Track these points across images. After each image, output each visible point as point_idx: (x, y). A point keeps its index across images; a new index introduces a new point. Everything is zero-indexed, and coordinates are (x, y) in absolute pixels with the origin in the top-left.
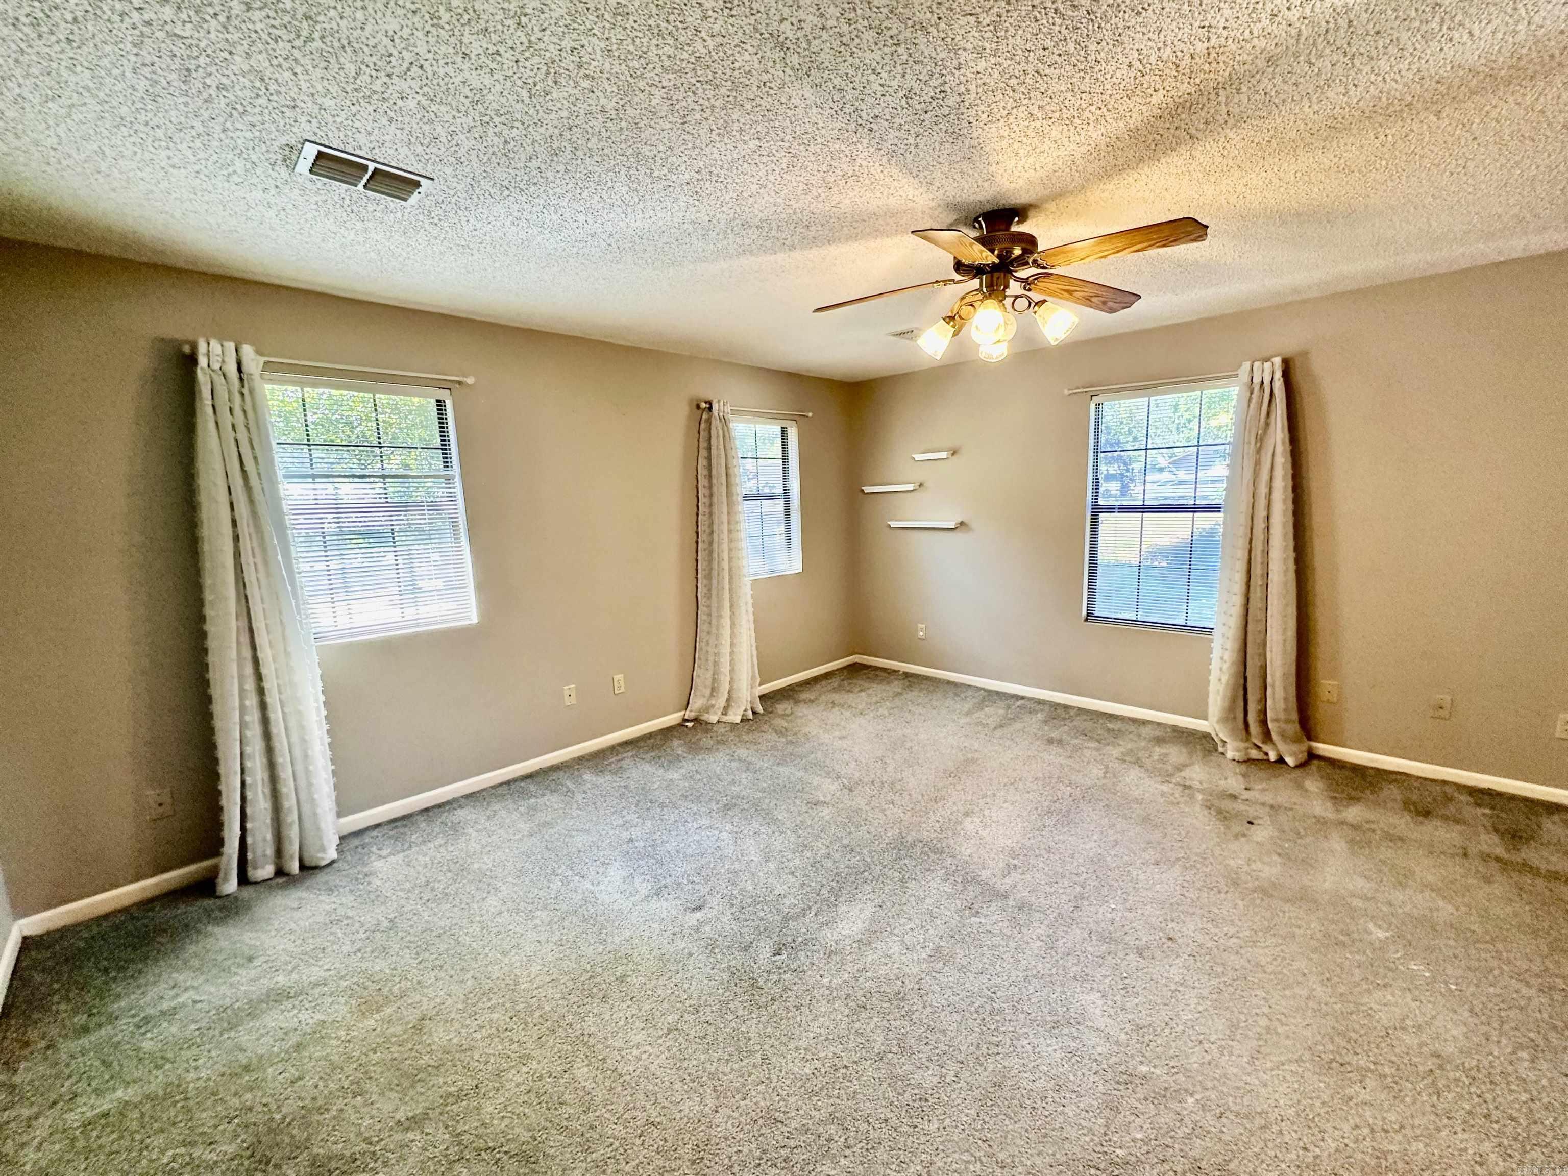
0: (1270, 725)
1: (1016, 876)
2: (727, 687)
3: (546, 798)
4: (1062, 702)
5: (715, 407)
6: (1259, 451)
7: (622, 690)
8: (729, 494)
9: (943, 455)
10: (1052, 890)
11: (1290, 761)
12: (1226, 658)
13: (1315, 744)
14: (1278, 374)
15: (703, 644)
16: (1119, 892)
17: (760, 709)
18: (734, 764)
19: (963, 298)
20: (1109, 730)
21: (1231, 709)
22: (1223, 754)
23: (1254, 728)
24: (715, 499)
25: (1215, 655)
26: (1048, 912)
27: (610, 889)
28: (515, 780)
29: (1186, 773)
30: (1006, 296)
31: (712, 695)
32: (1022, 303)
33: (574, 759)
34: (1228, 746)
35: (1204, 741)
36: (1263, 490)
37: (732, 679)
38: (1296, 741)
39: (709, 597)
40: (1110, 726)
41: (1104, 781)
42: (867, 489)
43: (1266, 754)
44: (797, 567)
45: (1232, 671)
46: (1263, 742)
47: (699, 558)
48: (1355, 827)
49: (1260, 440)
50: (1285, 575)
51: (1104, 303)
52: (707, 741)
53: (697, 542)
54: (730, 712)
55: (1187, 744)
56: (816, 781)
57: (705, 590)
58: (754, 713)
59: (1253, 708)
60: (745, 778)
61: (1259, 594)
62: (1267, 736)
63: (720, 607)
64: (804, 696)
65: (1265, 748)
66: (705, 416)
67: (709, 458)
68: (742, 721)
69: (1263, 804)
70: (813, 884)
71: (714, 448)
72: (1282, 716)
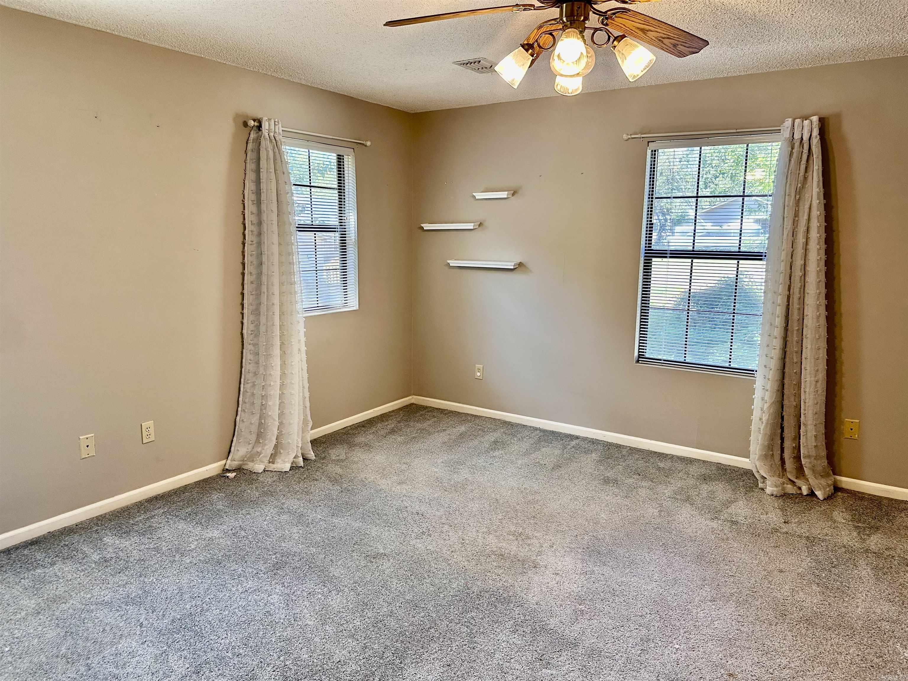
0: (803, 461)
1: (584, 623)
2: (276, 432)
3: (56, 567)
4: (615, 442)
5: (265, 126)
6: (798, 203)
7: (152, 438)
8: (281, 223)
9: (504, 195)
10: (619, 634)
11: (820, 494)
12: (766, 398)
13: (838, 478)
14: (816, 132)
15: (248, 386)
16: (682, 631)
17: (311, 455)
18: (285, 517)
19: (540, 27)
20: (659, 469)
21: (770, 447)
22: (762, 489)
23: (789, 464)
24: (265, 226)
25: (758, 395)
26: (617, 657)
27: (139, 671)
28: (16, 548)
29: (732, 509)
30: (585, 28)
31: (257, 441)
32: (601, 36)
33: (92, 520)
34: (768, 483)
35: (745, 478)
36: (801, 239)
37: (281, 423)
38: (824, 475)
39: (256, 334)
40: (661, 465)
41: (659, 520)
42: (427, 226)
43: (800, 488)
44: (353, 304)
45: (771, 411)
46: (797, 478)
47: (245, 292)
48: (878, 555)
49: (800, 192)
50: (818, 321)
51: (675, 46)
52: (252, 492)
53: (243, 274)
54: (279, 460)
55: (730, 480)
56: (374, 531)
57: (252, 327)
58: (305, 459)
59: (788, 444)
60: (296, 531)
61: (795, 338)
62: (800, 470)
63: (269, 346)
64: (361, 439)
65: (799, 482)
66: (253, 135)
67: (258, 181)
68: (292, 468)
69: (800, 537)
70: (376, 646)
71: (263, 171)
72: (813, 453)
